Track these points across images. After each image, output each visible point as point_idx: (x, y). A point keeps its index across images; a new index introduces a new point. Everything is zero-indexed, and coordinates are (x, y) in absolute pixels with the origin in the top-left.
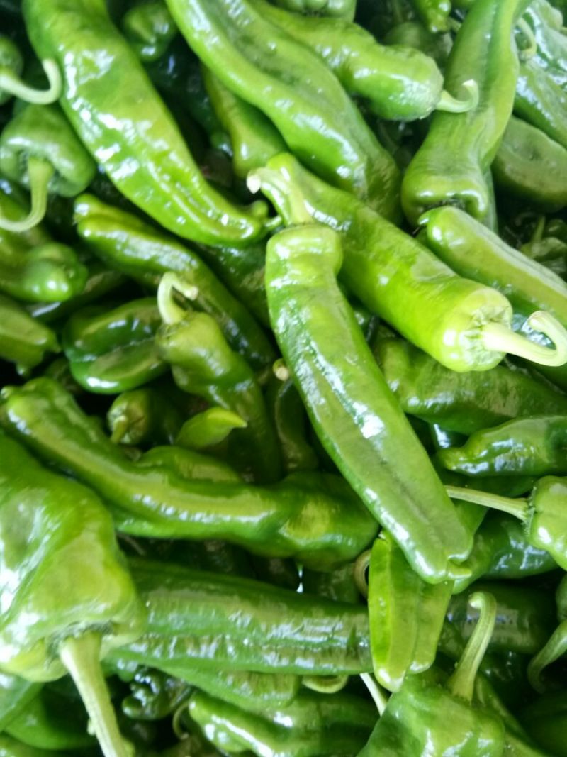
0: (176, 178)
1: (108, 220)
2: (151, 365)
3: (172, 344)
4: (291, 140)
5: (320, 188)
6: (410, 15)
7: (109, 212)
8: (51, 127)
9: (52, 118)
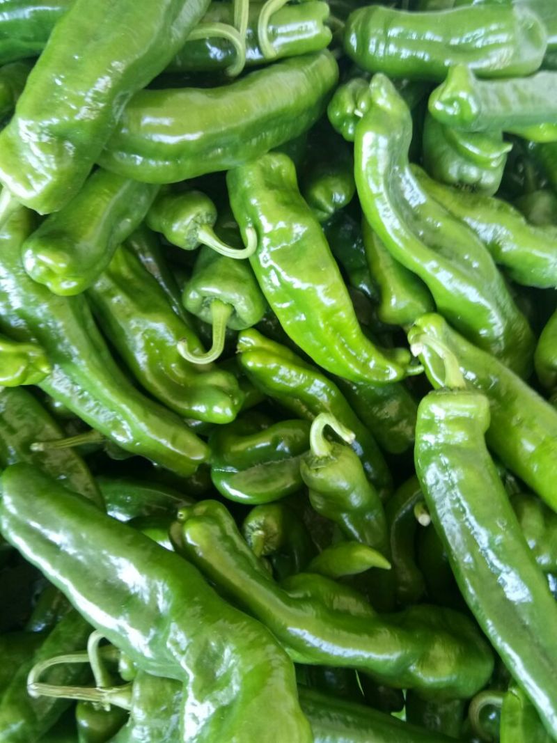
0: (338, 330)
1: (270, 353)
2: (286, 484)
3: (321, 476)
4: (440, 302)
5: (466, 347)
6: (543, 183)
7: (269, 345)
8: (239, 280)
9: (241, 272)
